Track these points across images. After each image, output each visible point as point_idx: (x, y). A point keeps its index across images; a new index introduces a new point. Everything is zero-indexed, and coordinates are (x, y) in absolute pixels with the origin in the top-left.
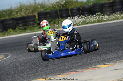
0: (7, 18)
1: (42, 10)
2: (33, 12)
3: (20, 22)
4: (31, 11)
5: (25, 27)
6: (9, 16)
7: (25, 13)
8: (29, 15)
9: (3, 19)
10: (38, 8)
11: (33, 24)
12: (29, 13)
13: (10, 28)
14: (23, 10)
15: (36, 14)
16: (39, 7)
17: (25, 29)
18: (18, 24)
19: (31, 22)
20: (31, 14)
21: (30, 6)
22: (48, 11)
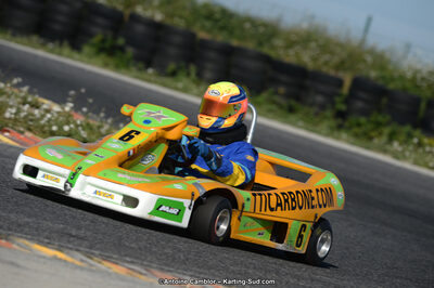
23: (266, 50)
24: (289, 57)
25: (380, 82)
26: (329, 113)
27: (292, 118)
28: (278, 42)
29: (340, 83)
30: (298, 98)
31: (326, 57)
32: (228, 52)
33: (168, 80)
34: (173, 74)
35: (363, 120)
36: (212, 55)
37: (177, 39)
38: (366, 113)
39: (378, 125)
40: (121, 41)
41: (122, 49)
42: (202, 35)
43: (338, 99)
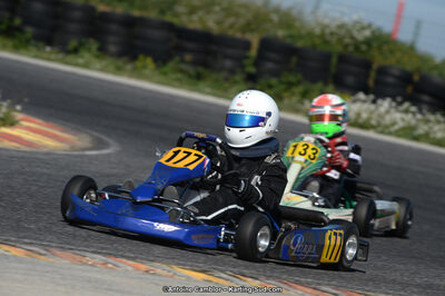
0: (152, 14)
1: (281, 33)
2: (248, 27)
3: (190, 45)
4: (242, 22)
5: (200, 69)
6: (162, 12)
7: (219, 23)
8: (231, 33)
9: (136, 13)
10: (271, 21)
11: (232, 72)
12: (231, 26)
13: (147, 53)
14: (217, 8)
15: (255, 40)
16: (275, 18)
17: (199, 77)
18: (180, 50)
19: (228, 63)
20: (239, 35)
21: (245, 6)
22: (300, 44)
23: (168, 18)
24: (194, 23)
25: (289, 41)
26: (238, 77)
27: (202, 85)
28: (181, 9)
29: (247, 45)
30: (206, 65)
31: (231, 20)
32: (130, 23)
33: (70, 58)
34: (75, 51)
35: (274, 81)
36: (114, 27)
37: (77, 14)
38: (276, 74)
39: (290, 85)
40: (17, 21)
41: (19, 30)
42: (102, 8)
43: (246, 62)
